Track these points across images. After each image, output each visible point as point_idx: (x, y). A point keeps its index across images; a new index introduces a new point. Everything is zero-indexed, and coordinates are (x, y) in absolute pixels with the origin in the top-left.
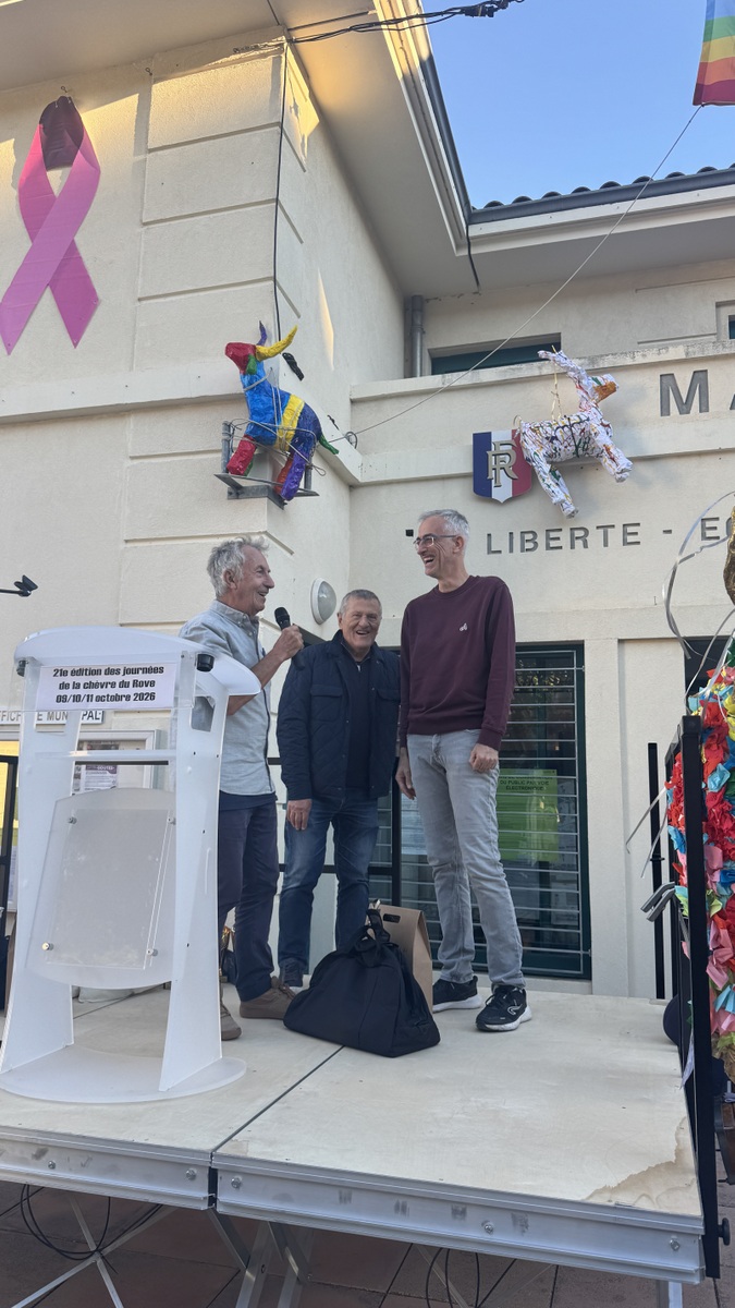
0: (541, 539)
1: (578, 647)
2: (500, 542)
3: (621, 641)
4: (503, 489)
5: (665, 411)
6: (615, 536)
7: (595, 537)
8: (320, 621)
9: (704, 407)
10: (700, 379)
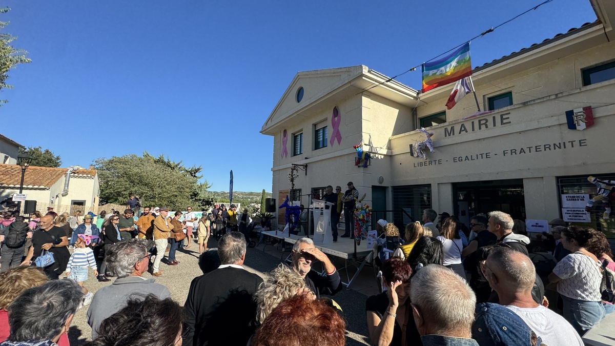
0: (423, 164)
1: (430, 184)
2: (416, 165)
3: (438, 184)
4: (415, 155)
5: (446, 136)
6: (437, 162)
7: (433, 163)
8: (381, 183)
9: (453, 134)
10: (452, 128)
